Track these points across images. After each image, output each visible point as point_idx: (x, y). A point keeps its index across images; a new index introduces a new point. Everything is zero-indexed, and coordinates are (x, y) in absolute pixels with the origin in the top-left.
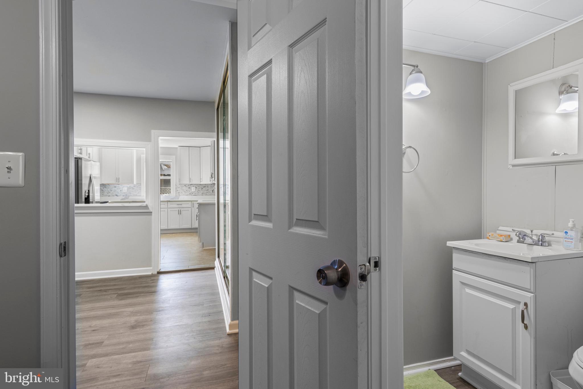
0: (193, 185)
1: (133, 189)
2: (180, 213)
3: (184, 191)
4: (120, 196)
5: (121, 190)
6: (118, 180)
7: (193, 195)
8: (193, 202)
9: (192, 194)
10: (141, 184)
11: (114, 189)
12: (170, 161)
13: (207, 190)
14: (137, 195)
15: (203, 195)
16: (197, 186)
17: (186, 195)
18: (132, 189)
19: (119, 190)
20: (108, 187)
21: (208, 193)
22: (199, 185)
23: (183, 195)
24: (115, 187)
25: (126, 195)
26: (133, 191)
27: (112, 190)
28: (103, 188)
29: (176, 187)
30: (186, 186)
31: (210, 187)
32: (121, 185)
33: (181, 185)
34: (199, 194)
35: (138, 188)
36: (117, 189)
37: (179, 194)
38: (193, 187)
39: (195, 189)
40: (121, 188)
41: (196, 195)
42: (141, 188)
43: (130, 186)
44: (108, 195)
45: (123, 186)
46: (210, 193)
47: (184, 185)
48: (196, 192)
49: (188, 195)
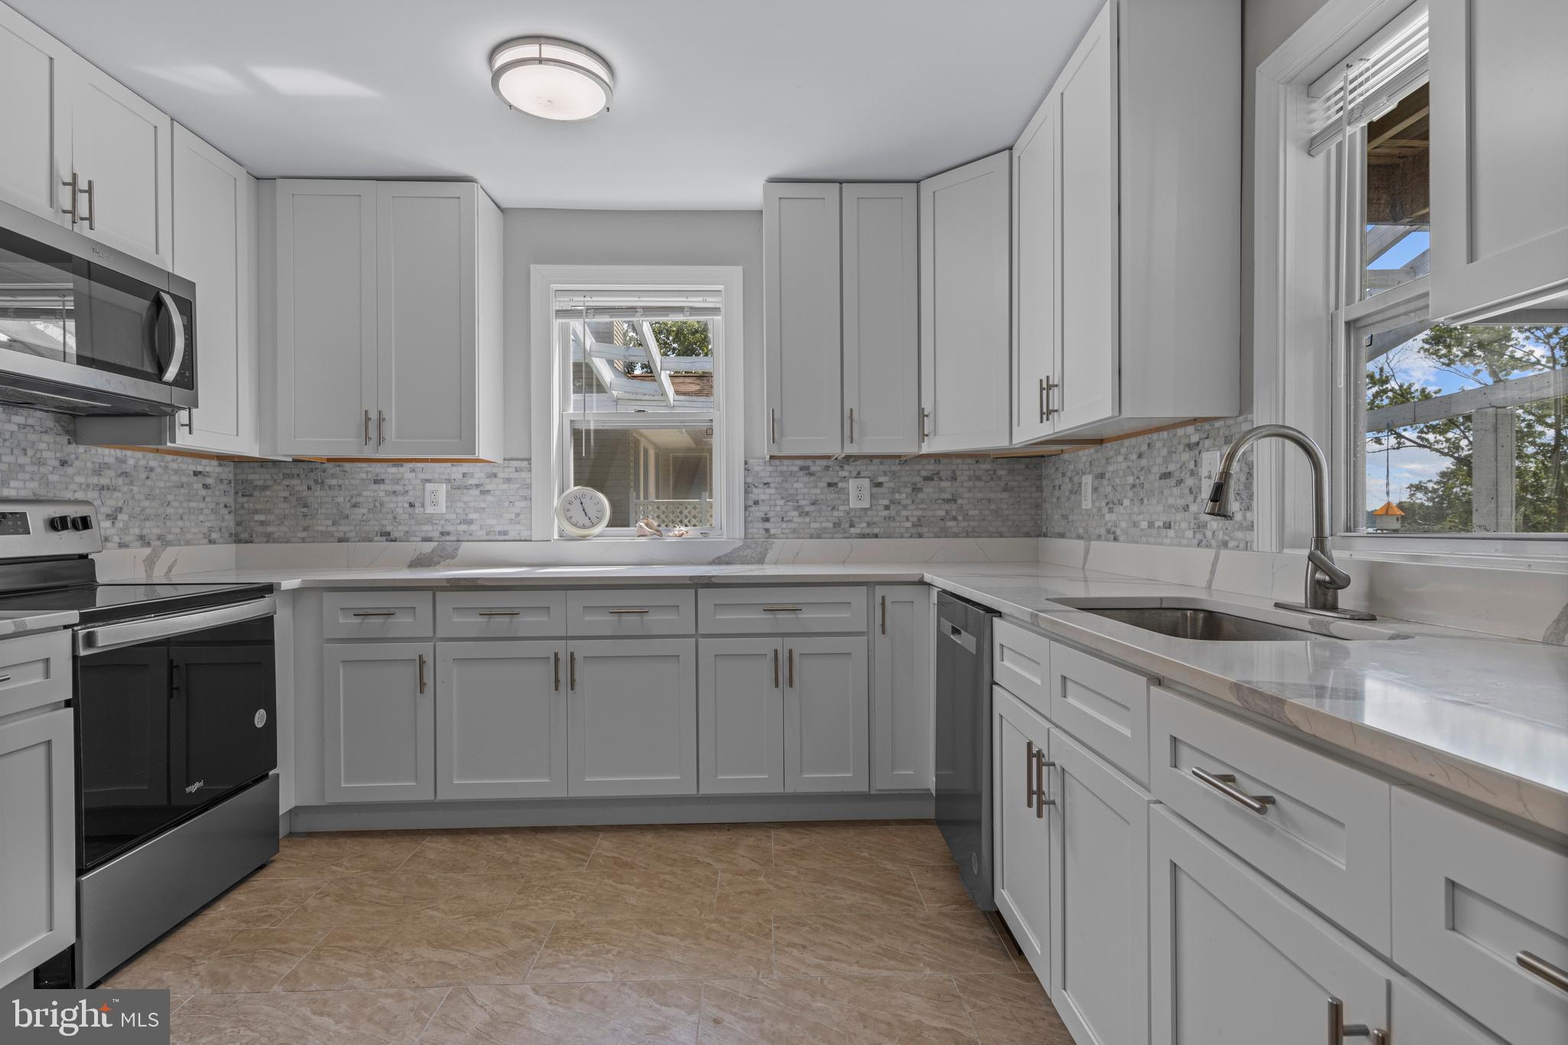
0: (860, 465)
1: (483, 492)
2: (784, 671)
3: (798, 508)
4: (407, 537)
5: (412, 500)
7: (852, 530)
8: (880, 591)
9: (852, 525)
10: (529, 460)
11: (370, 492)
12: (711, 302)
13: (948, 501)
14: (505, 533)
15: (920, 536)
16: (885, 473)
17: (811, 537)
18: (477, 492)
19: (403, 501)
20: (334, 482)
21: (955, 518)
23: (794, 531)
24: (376, 482)
25: (442, 534)
26: (483, 505)
27: (360, 499)
28: (309, 488)
29: (750, 480)
30: (813, 469)
31: (970, 480)
32: (411, 465)
33: (779, 469)
34: (893, 524)
35: (514, 486)
36: (389, 493)
37: (767, 525)
38: (858, 476)
39: (866, 493)
40: (414, 489)
41: (876, 531)
42: (529, 487)
43: (464, 475)
44: (336, 535)
45: (422, 476)
46: (965, 524)
47: (795, 469)
48: (874, 513)
49: (824, 536)
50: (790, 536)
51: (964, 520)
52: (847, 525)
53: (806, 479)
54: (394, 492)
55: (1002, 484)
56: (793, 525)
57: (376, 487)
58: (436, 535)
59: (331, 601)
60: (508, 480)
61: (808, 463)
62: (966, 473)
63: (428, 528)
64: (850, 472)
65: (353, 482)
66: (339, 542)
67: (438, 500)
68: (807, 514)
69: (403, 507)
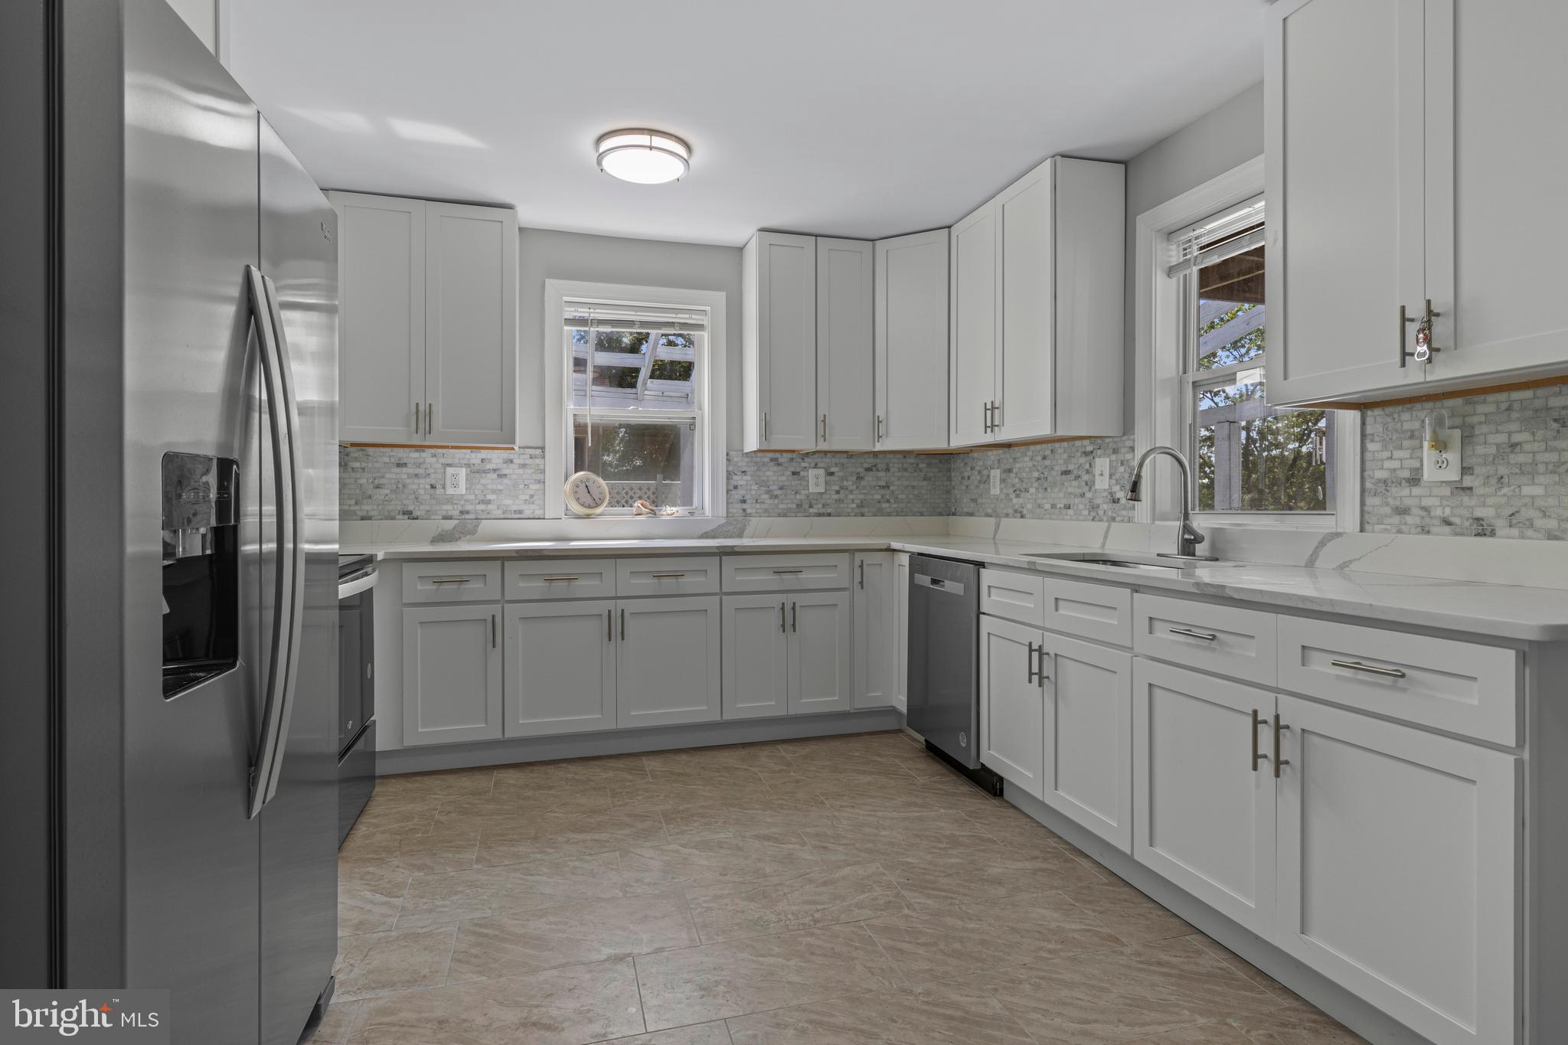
0: (817, 459)
1: (500, 476)
3: (769, 492)
4: (428, 516)
5: (433, 482)
6: (422, 418)
7: (811, 510)
8: (858, 557)
9: (811, 506)
10: (543, 448)
11: (393, 474)
12: (694, 319)
13: (883, 487)
14: (520, 512)
15: (863, 515)
16: (836, 465)
17: (779, 516)
18: (495, 476)
19: (425, 483)
20: (357, 465)
21: (888, 501)
22: (845, 461)
23: (766, 511)
24: (399, 465)
25: (462, 512)
26: (499, 487)
27: (382, 481)
29: (730, 468)
30: (780, 460)
31: (899, 471)
32: (433, 451)
33: (755, 459)
34: (842, 505)
35: (528, 471)
36: (409, 476)
37: (745, 506)
38: (816, 466)
39: (822, 480)
40: (436, 473)
41: (829, 511)
42: (543, 471)
43: (483, 460)
44: (360, 513)
45: (443, 461)
46: (896, 505)
47: (767, 460)
48: (828, 496)
49: (788, 514)
50: (763, 514)
51: (895, 502)
52: (807, 506)
53: (775, 468)
54: (416, 475)
55: (922, 474)
56: (766, 506)
57: (398, 470)
58: (456, 513)
59: (410, 571)
60: (524, 466)
61: (778, 455)
62: (896, 466)
63: (448, 507)
64: (810, 463)
65: (377, 465)
66: (362, 519)
67: (458, 483)
68: (776, 497)
69: (425, 489)
